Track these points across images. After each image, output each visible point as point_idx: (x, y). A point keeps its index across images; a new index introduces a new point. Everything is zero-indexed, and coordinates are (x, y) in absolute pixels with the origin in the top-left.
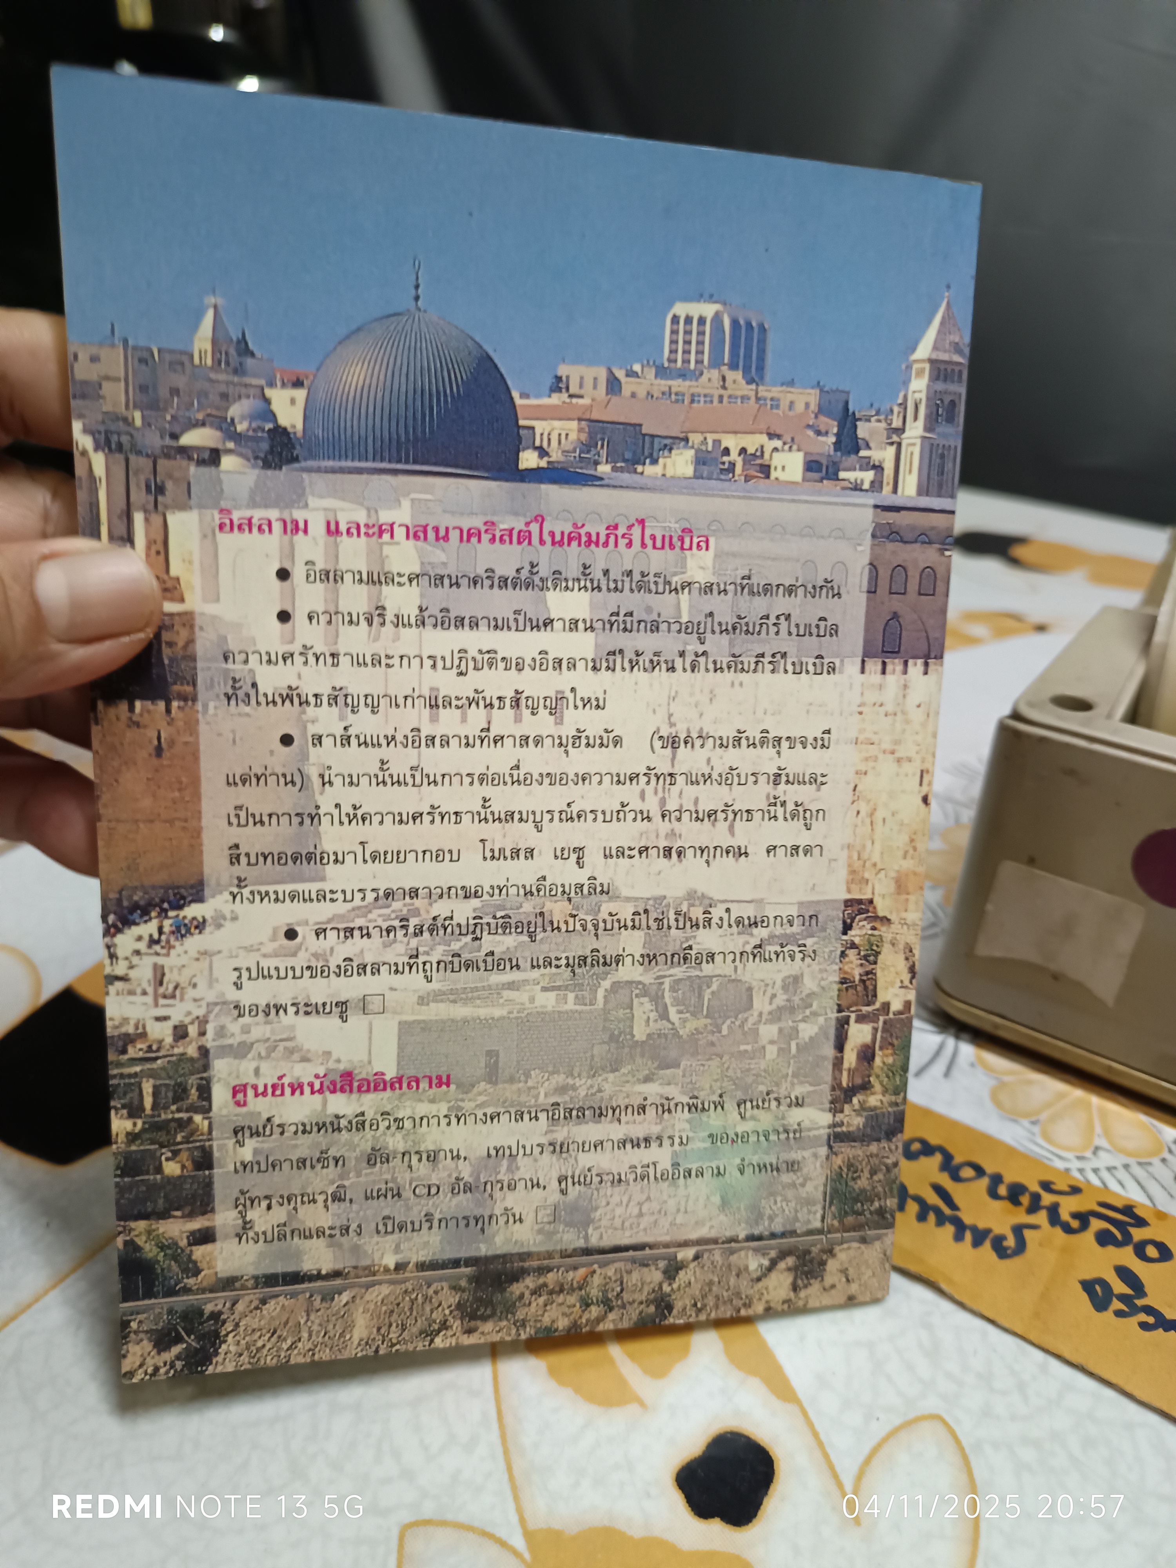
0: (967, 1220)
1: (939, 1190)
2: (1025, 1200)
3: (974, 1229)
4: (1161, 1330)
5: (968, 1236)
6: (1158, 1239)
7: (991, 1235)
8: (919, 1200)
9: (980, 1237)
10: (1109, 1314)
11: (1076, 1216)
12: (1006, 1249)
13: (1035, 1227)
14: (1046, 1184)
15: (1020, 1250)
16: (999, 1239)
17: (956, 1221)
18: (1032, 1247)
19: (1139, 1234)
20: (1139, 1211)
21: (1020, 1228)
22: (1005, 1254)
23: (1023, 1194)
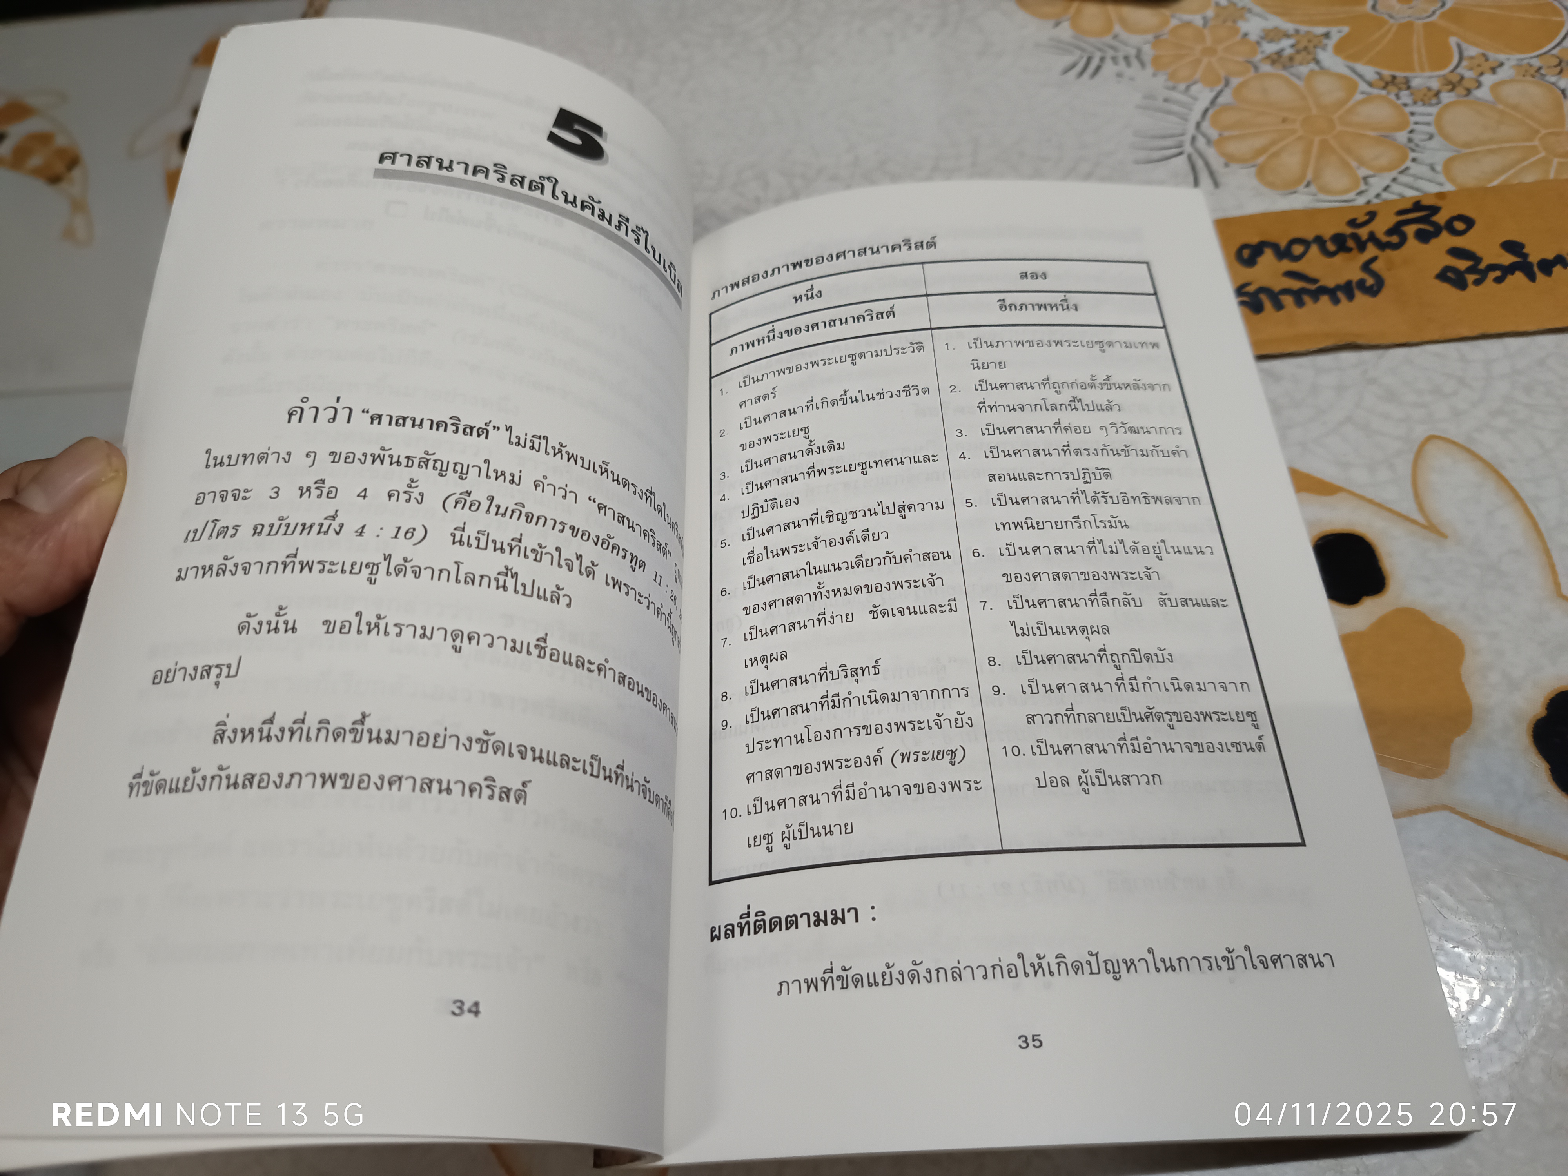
0: (1330, 283)
1: (1290, 274)
2: (1351, 243)
3: (1338, 288)
4: (1509, 277)
5: (1340, 295)
6: (1455, 214)
7: (1354, 284)
8: (1285, 291)
9: (1348, 289)
10: (1471, 288)
11: (1390, 232)
12: (1372, 286)
13: (1374, 259)
14: (1352, 223)
15: (1380, 283)
16: (1361, 284)
17: (1324, 290)
18: (1385, 275)
19: (1441, 218)
20: (1426, 202)
21: (1366, 267)
22: (1373, 291)
23: (1346, 241)
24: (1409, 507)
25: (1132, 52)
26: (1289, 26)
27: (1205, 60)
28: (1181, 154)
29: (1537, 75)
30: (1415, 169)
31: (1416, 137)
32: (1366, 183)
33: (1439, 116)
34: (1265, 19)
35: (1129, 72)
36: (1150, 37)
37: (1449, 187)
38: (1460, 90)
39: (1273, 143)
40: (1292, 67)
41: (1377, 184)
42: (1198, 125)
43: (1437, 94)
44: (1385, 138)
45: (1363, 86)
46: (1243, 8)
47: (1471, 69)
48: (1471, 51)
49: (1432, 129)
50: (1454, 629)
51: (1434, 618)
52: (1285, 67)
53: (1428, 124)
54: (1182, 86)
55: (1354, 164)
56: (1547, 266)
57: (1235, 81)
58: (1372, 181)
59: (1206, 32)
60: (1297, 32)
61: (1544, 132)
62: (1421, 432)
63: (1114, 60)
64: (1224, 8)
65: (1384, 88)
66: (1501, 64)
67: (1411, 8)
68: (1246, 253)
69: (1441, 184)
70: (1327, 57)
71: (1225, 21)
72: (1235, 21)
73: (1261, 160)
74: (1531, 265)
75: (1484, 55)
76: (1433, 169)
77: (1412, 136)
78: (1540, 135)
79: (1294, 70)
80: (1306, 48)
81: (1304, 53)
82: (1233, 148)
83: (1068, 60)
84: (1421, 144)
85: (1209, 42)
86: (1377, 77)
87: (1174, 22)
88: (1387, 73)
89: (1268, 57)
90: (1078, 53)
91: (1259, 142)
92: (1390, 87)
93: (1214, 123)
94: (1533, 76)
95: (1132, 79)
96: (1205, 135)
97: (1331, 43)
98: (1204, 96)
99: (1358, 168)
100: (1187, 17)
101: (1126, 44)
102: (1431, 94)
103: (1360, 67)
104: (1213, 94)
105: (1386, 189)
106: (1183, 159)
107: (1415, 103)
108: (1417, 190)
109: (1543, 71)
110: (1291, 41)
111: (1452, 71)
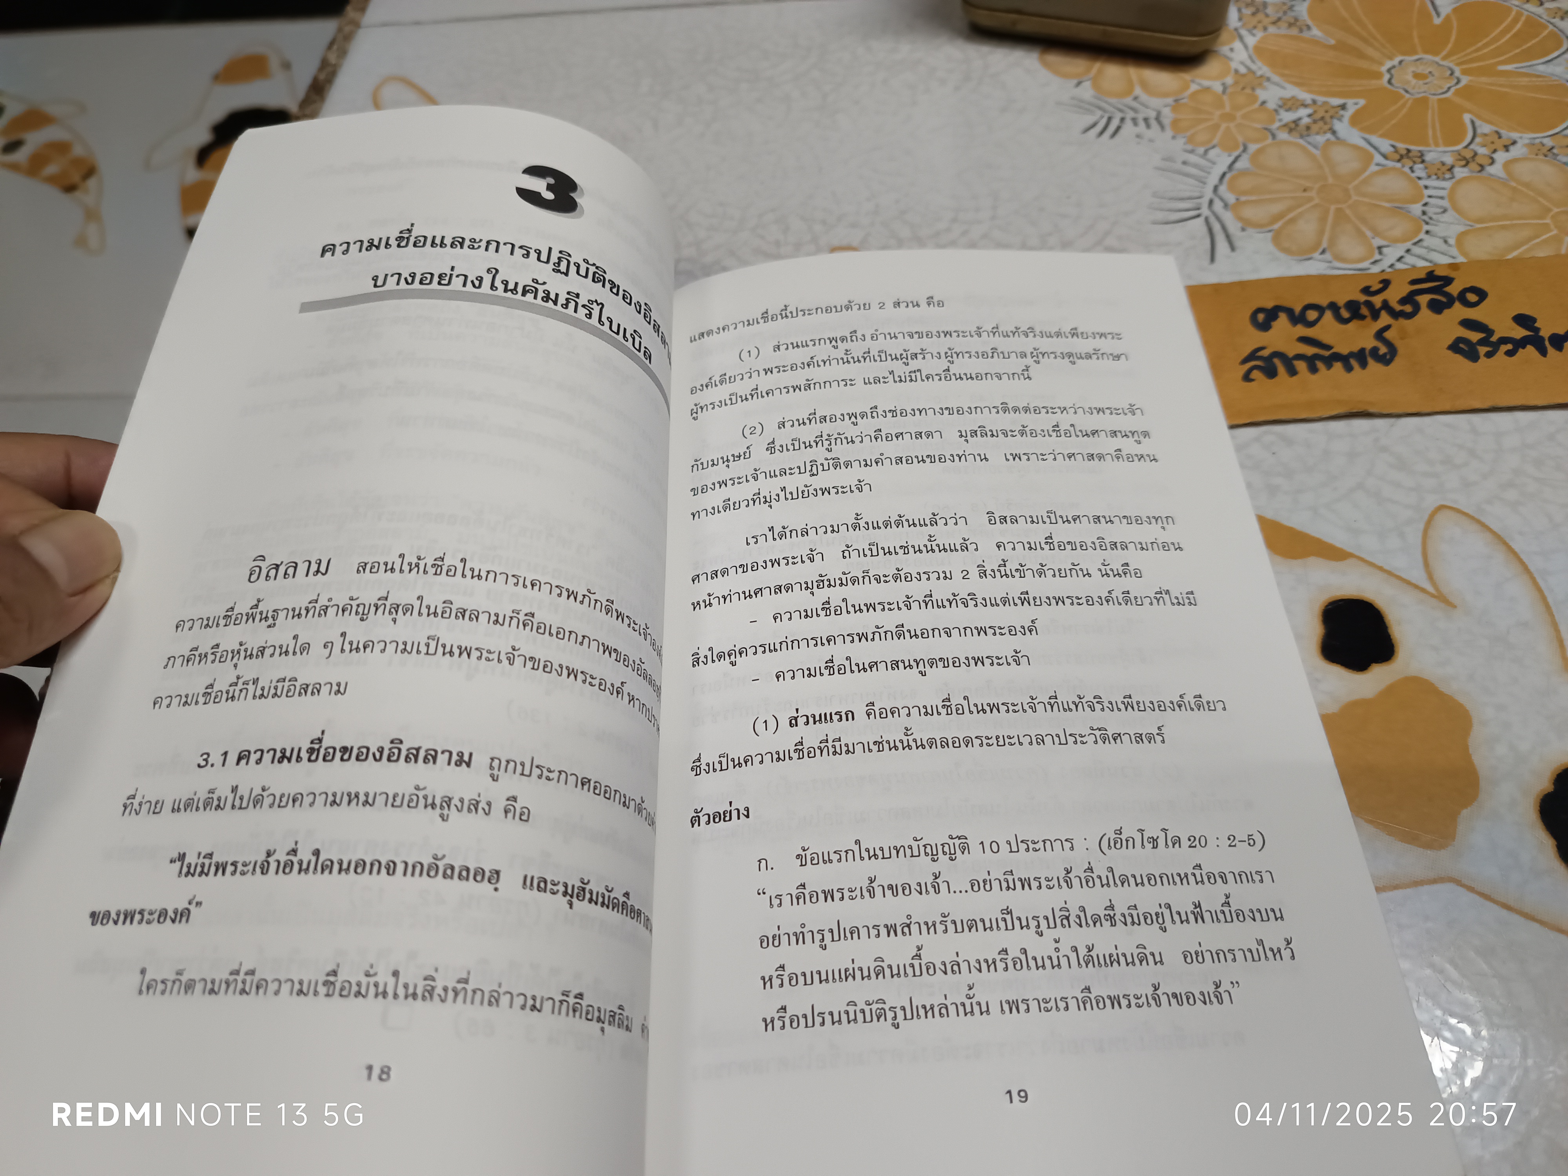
0: (1345, 351)
1: (1304, 340)
2: (1364, 311)
3: (1352, 355)
4: (1521, 350)
5: (1353, 362)
6: (1468, 286)
7: (1367, 352)
8: (1299, 357)
10: (1483, 360)
11: (1403, 301)
12: (1385, 354)
13: (1387, 328)
14: (1366, 290)
15: (1393, 351)
16: (1374, 351)
17: (1337, 357)
18: (1398, 343)
19: (1454, 289)
20: (1439, 272)
21: (1379, 335)
22: (1386, 360)
23: (1360, 308)
24: (1418, 575)
25: (1152, 114)
26: (1306, 96)
27: (1224, 126)
28: (1198, 216)
29: (1550, 154)
30: (1428, 241)
31: (1430, 210)
32: (1380, 253)
33: (1453, 190)
34: (1283, 88)
35: (1149, 134)
36: (1170, 100)
37: (1461, 259)
38: (1473, 166)
39: (1290, 210)
40: (1308, 135)
41: (1392, 254)
42: (1216, 189)
43: (1451, 169)
44: (1399, 210)
45: (1378, 158)
46: (1261, 76)
47: (1484, 146)
48: (1485, 128)
49: (1445, 203)
50: (1461, 699)
51: (1443, 688)
52: (1302, 137)
53: (1442, 198)
54: (1201, 150)
55: (1369, 234)
56: (1558, 341)
57: (1253, 147)
58: (1385, 250)
59: (1225, 98)
60: (1314, 102)
61: (1556, 210)
62: (1431, 501)
63: (1135, 121)
64: (1244, 75)
65: (1399, 161)
66: (1514, 143)
67: (1426, 84)
68: (1261, 317)
69: (1454, 258)
70: (1343, 127)
71: (1243, 88)
72: (1253, 89)
73: (1276, 226)
74: (1542, 339)
75: (1497, 132)
76: (1446, 242)
77: (1425, 208)
78: (1552, 213)
79: (1310, 139)
80: (1322, 118)
81: (1321, 123)
82: (1249, 212)
83: (1089, 119)
84: (1434, 217)
85: (1228, 109)
86: (1392, 149)
87: (1194, 87)
88: (1401, 146)
89: (1285, 125)
90: (1099, 113)
91: (1276, 208)
92: (1405, 160)
93: (1231, 188)
94: (1546, 156)
95: (1151, 141)
96: (1222, 199)
97: (1347, 115)
98: (1223, 161)
99: (1373, 238)
100: (1206, 83)
101: (1147, 107)
102: (1444, 169)
103: (1375, 139)
104: (1231, 159)
105: (1400, 259)
106: (1200, 221)
107: (1429, 177)
108: (1431, 262)
109: (1555, 151)
110: (1309, 111)
111: (1466, 147)
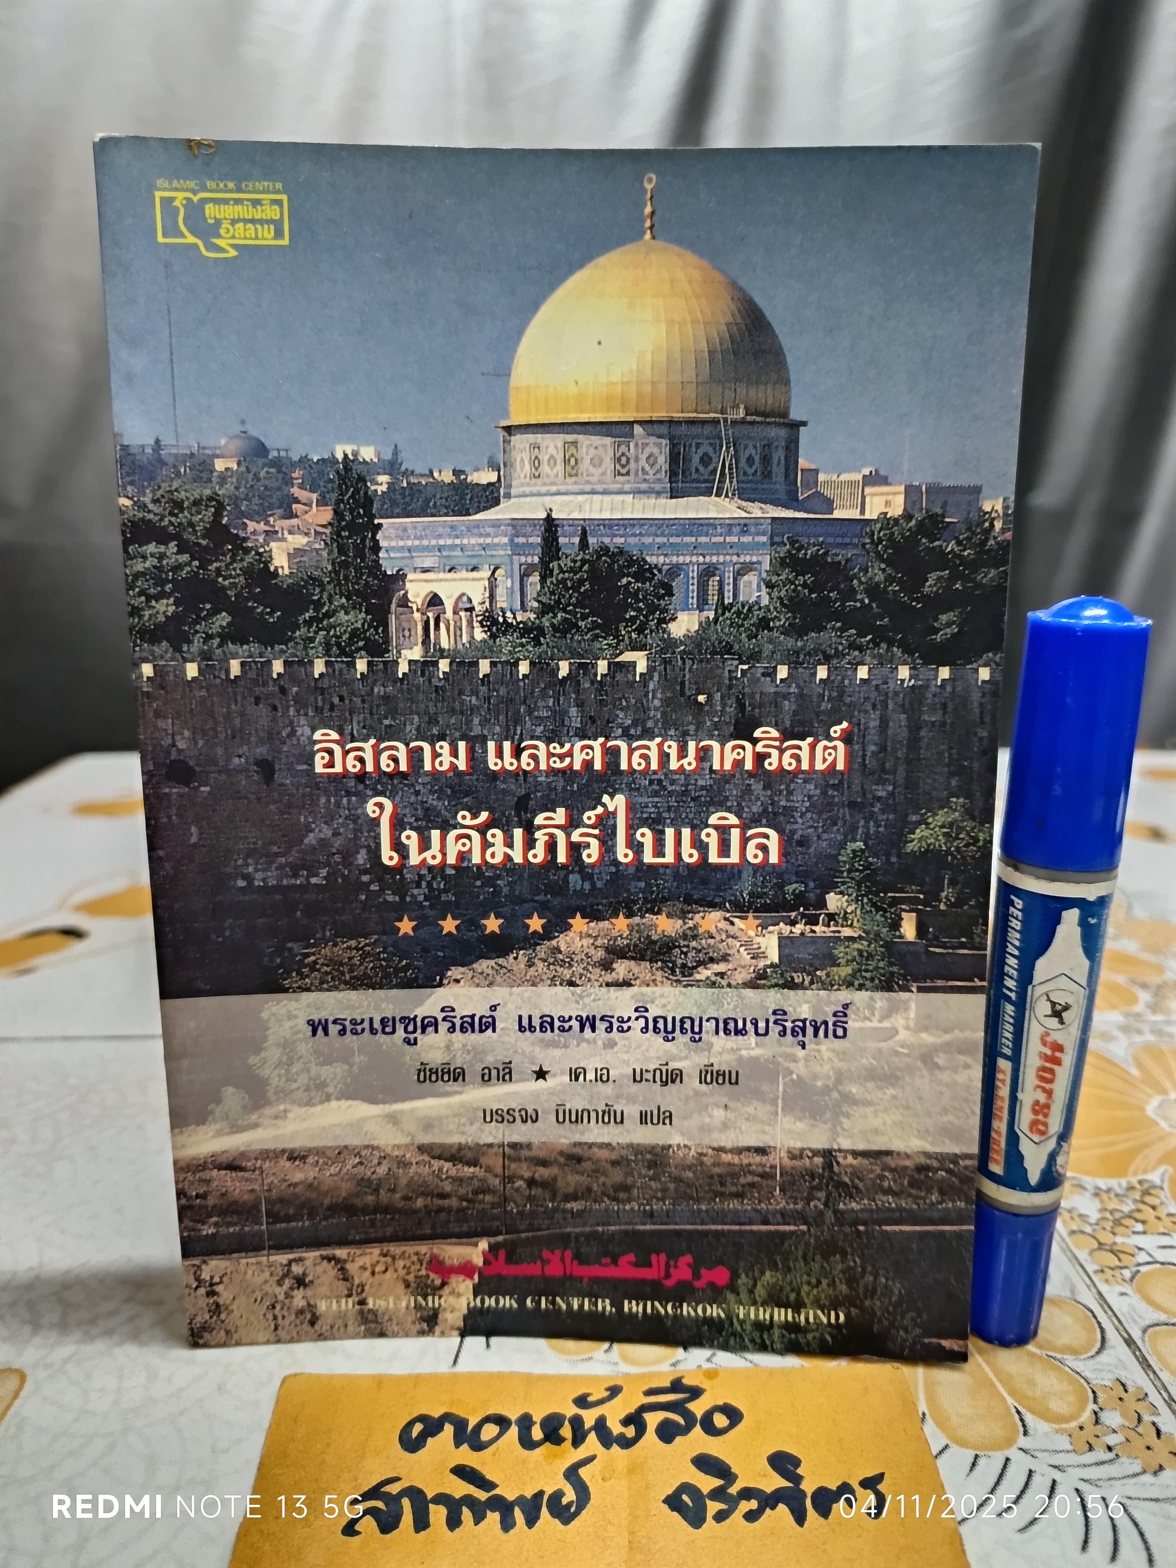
1: (462, 1472)
2: (566, 1431)
3: (520, 1500)
4: (768, 1512)
5: (518, 1514)
6: (721, 1403)
7: (545, 1499)
8: (442, 1499)
9: (532, 1508)
10: (709, 1525)
11: (627, 1421)
13: (591, 1459)
14: (582, 1399)
15: (584, 1500)
16: (556, 1499)
17: (497, 1504)
18: (596, 1487)
19: (700, 1406)
21: (573, 1471)
22: (568, 1514)
23: (562, 1425)
56: (824, 1500)
68: (417, 1429)
74: (803, 1494)
